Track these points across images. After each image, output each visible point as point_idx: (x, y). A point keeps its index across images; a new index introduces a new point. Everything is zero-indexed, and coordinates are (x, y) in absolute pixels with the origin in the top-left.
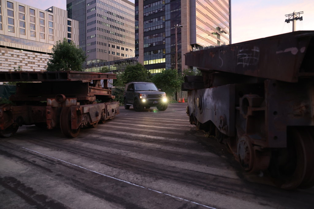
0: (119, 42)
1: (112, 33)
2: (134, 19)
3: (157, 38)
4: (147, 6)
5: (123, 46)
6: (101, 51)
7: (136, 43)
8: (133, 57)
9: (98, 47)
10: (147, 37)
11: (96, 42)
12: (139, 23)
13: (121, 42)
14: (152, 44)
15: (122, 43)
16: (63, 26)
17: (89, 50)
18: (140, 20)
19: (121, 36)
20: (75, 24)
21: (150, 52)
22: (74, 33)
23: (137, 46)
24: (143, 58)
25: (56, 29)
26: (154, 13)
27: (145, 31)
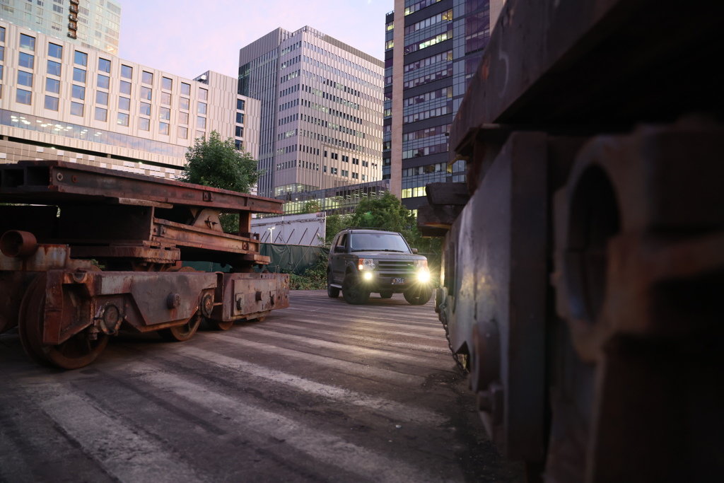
0: (347, 147)
1: (334, 126)
2: (381, 96)
3: (433, 137)
4: (412, 66)
5: (357, 156)
6: (307, 165)
7: (385, 148)
8: (378, 180)
9: (300, 156)
10: (411, 136)
11: (296, 145)
12: (393, 103)
13: (352, 146)
14: (421, 152)
15: (354, 149)
16: (227, 112)
17: (280, 164)
18: (394, 96)
19: (353, 132)
20: (253, 107)
21: (417, 168)
22: (250, 126)
23: (387, 156)
24: (400, 182)
25: (212, 117)
26: (428, 81)
27: (406, 120)
